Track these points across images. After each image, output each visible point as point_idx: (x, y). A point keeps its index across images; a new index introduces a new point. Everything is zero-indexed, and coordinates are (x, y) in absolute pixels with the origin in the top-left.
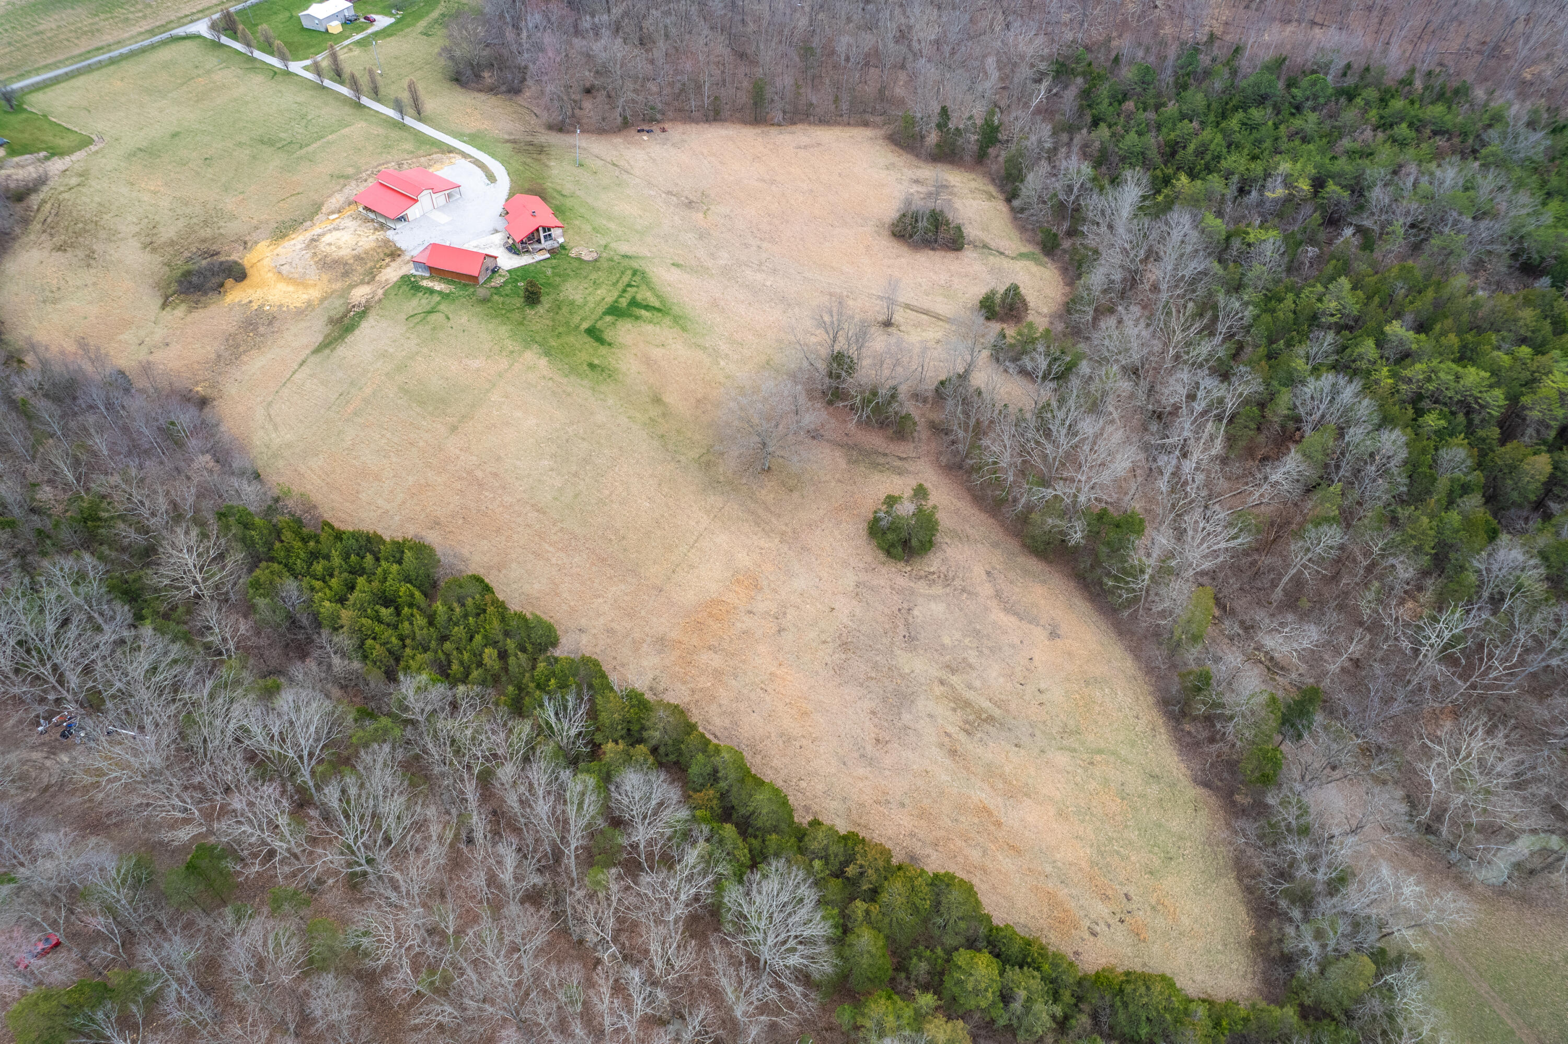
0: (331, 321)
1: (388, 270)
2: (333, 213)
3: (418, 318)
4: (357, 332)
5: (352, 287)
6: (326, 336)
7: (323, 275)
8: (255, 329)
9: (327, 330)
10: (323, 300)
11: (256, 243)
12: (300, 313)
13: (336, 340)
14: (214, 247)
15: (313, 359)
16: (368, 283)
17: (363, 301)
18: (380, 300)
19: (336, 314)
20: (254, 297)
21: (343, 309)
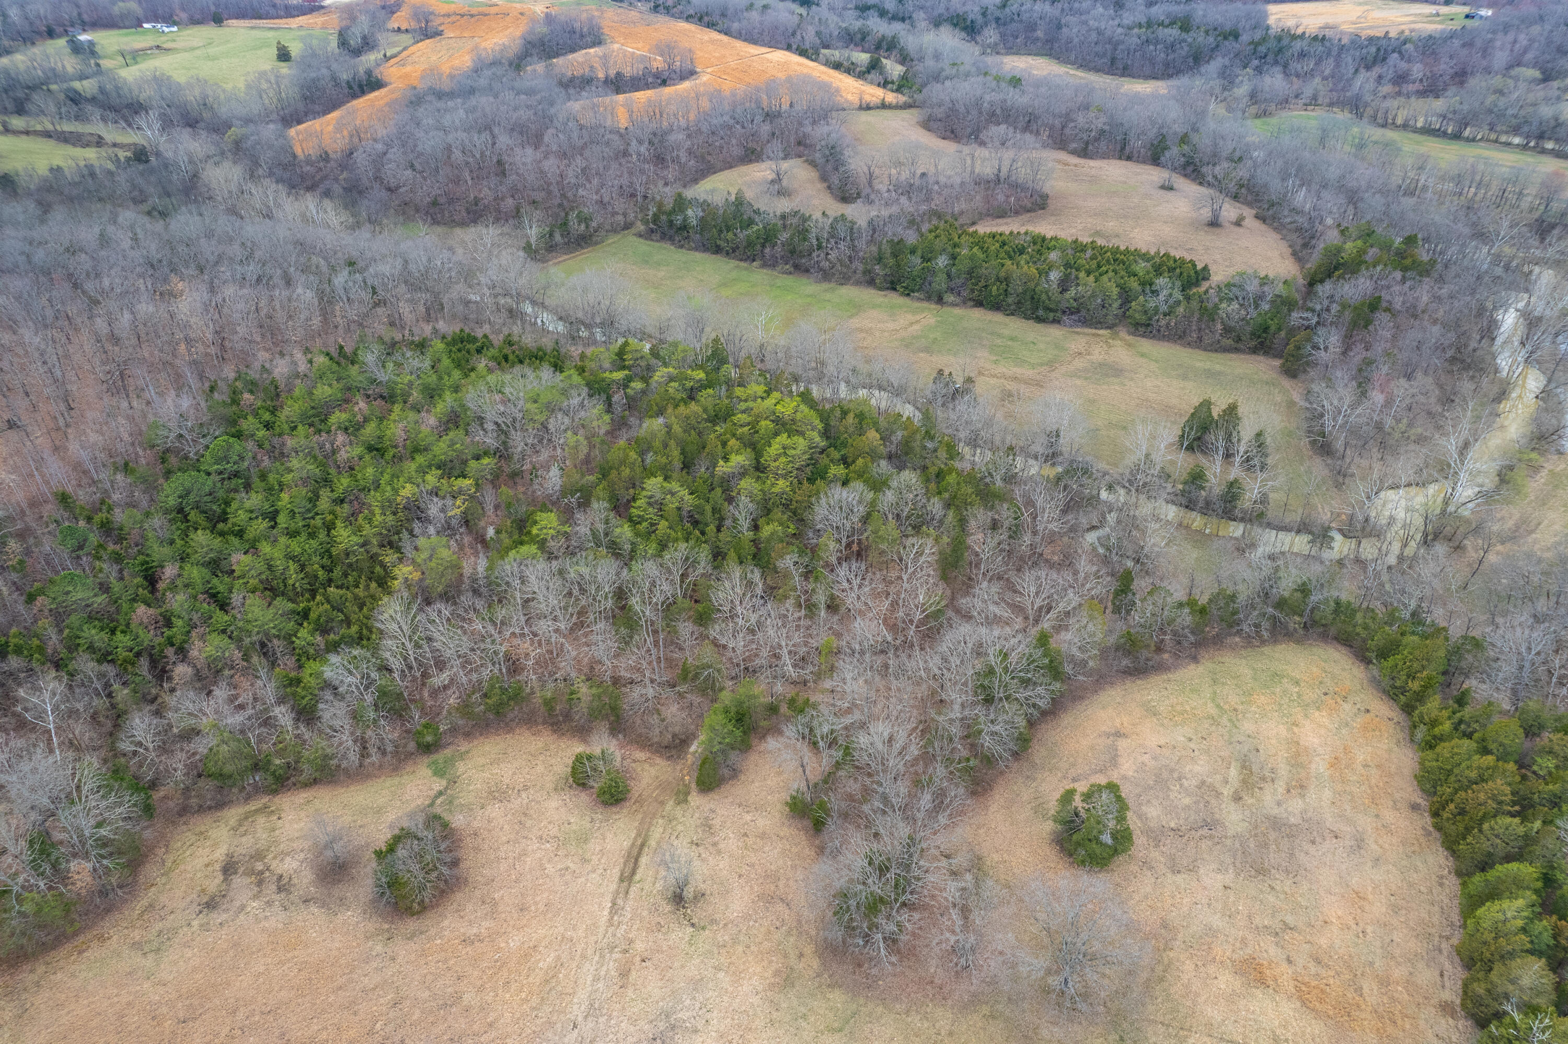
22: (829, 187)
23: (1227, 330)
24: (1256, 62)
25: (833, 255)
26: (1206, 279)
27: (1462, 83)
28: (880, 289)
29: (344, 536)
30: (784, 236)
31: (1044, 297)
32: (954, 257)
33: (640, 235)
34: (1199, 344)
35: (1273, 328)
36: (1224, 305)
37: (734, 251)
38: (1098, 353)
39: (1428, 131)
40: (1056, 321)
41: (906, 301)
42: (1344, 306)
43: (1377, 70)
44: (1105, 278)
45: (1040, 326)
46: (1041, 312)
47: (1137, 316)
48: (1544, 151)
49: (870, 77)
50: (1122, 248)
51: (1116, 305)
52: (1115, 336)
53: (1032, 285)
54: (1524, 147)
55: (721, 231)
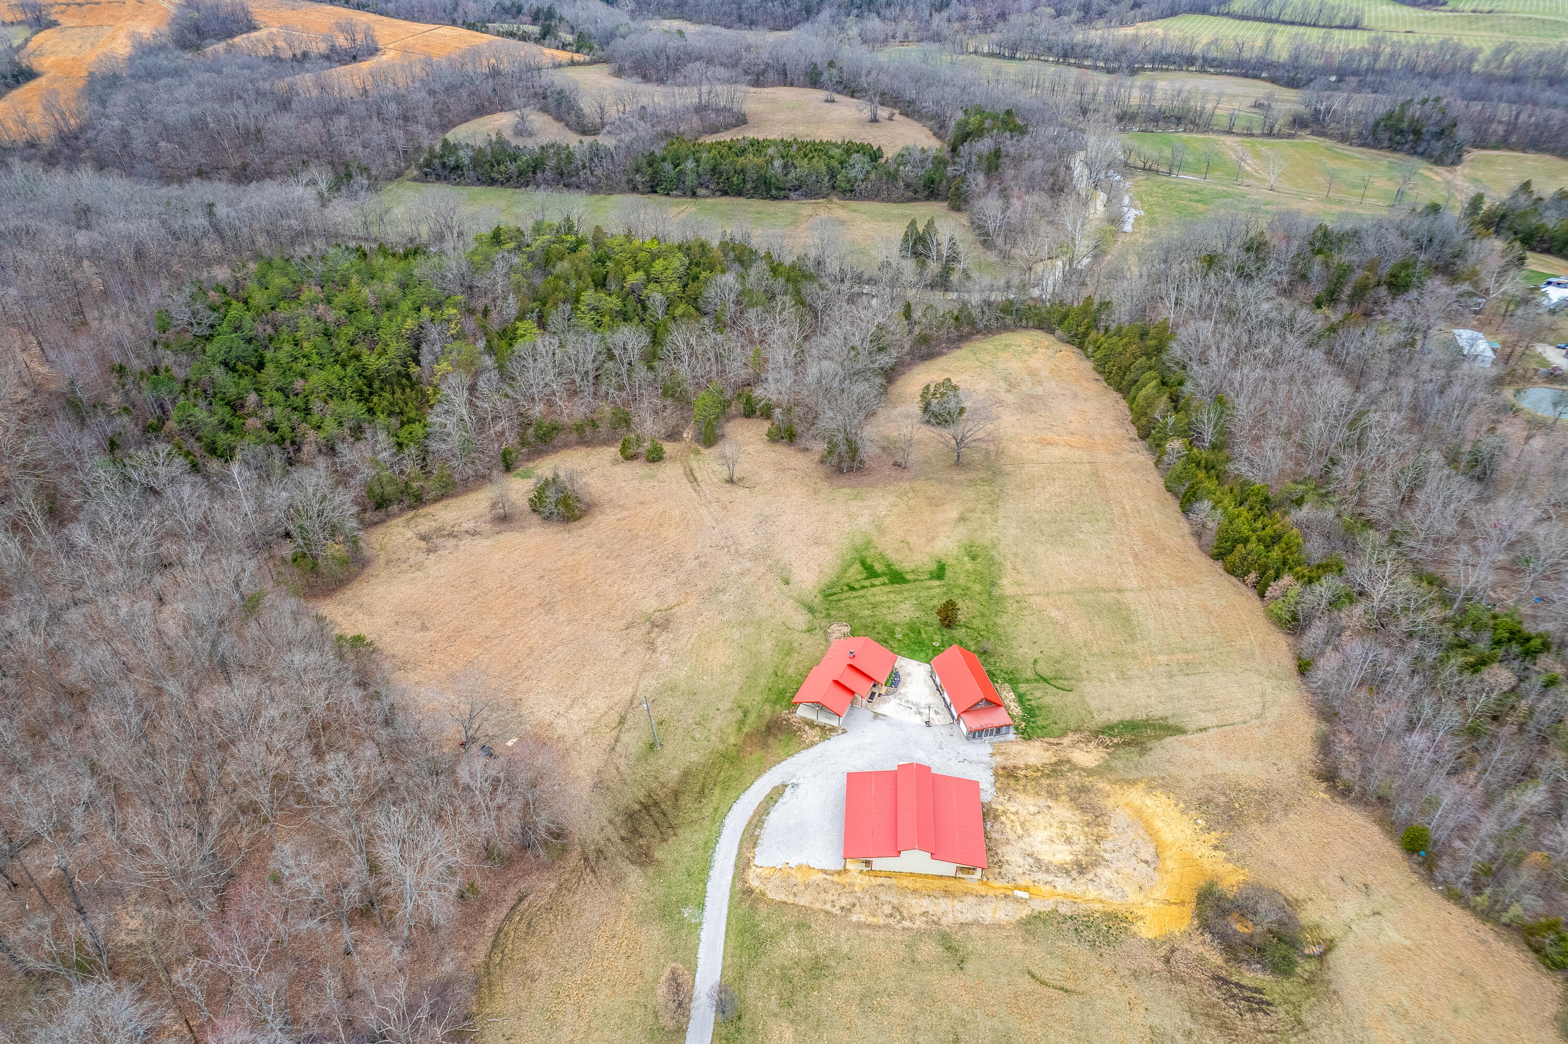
0: (1143, 751)
1: (1032, 761)
2: (1017, 900)
3: (1060, 683)
4: (1128, 717)
5: (1090, 772)
6: (1158, 738)
7: (1110, 807)
8: (1229, 807)
9: (1155, 744)
10: (1132, 783)
11: (1152, 944)
12: (1167, 785)
13: (1153, 727)
14: (1216, 995)
15: (1193, 726)
16: (1068, 761)
17: (1092, 745)
18: (1076, 730)
19: (1132, 754)
20: (1206, 850)
21: (1121, 752)
22: (567, 125)
23: (908, 186)
24: (855, 11)
25: (599, 172)
26: (881, 157)
27: (1005, 20)
28: (643, 193)
29: (373, 361)
30: (552, 163)
31: (774, 180)
32: (697, 161)
33: (415, 180)
34: (889, 200)
35: (937, 180)
36: (901, 168)
37: (508, 181)
38: (823, 214)
39: (992, 55)
40: (786, 197)
41: (668, 199)
42: (980, 157)
43: (945, 14)
44: (814, 160)
45: (774, 202)
46: (774, 192)
47: (843, 184)
48: (1069, 64)
49: (547, 42)
50: (817, 141)
51: (826, 179)
52: (831, 201)
53: (763, 172)
54: (1057, 62)
55: (492, 166)
